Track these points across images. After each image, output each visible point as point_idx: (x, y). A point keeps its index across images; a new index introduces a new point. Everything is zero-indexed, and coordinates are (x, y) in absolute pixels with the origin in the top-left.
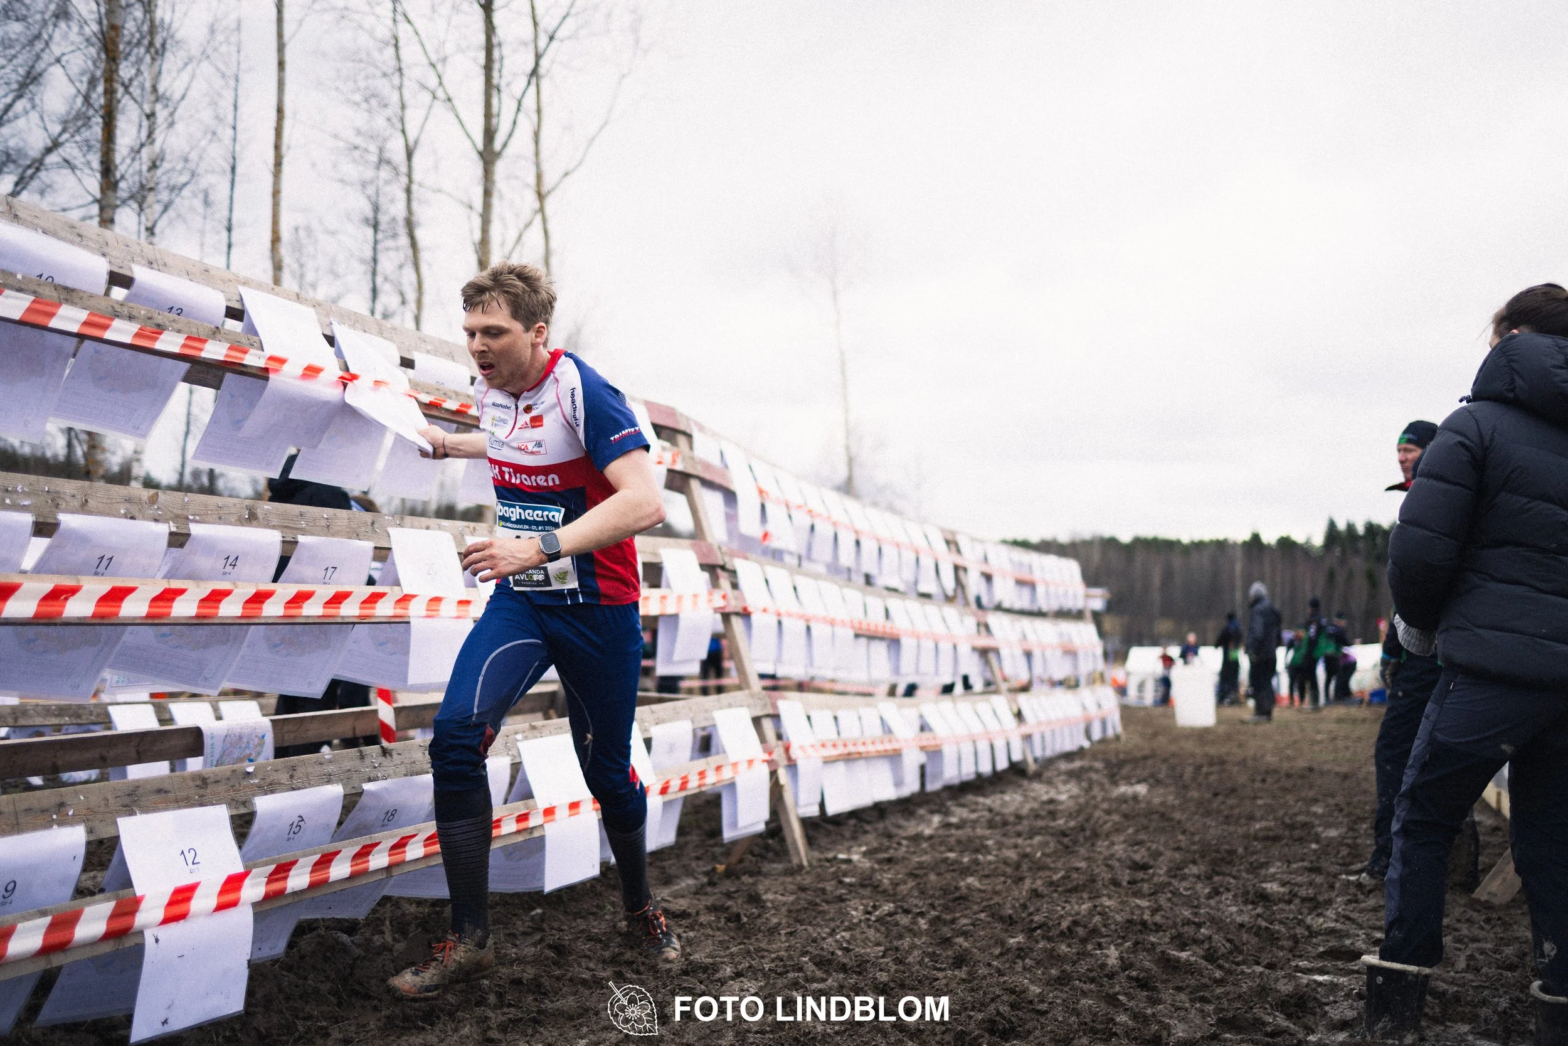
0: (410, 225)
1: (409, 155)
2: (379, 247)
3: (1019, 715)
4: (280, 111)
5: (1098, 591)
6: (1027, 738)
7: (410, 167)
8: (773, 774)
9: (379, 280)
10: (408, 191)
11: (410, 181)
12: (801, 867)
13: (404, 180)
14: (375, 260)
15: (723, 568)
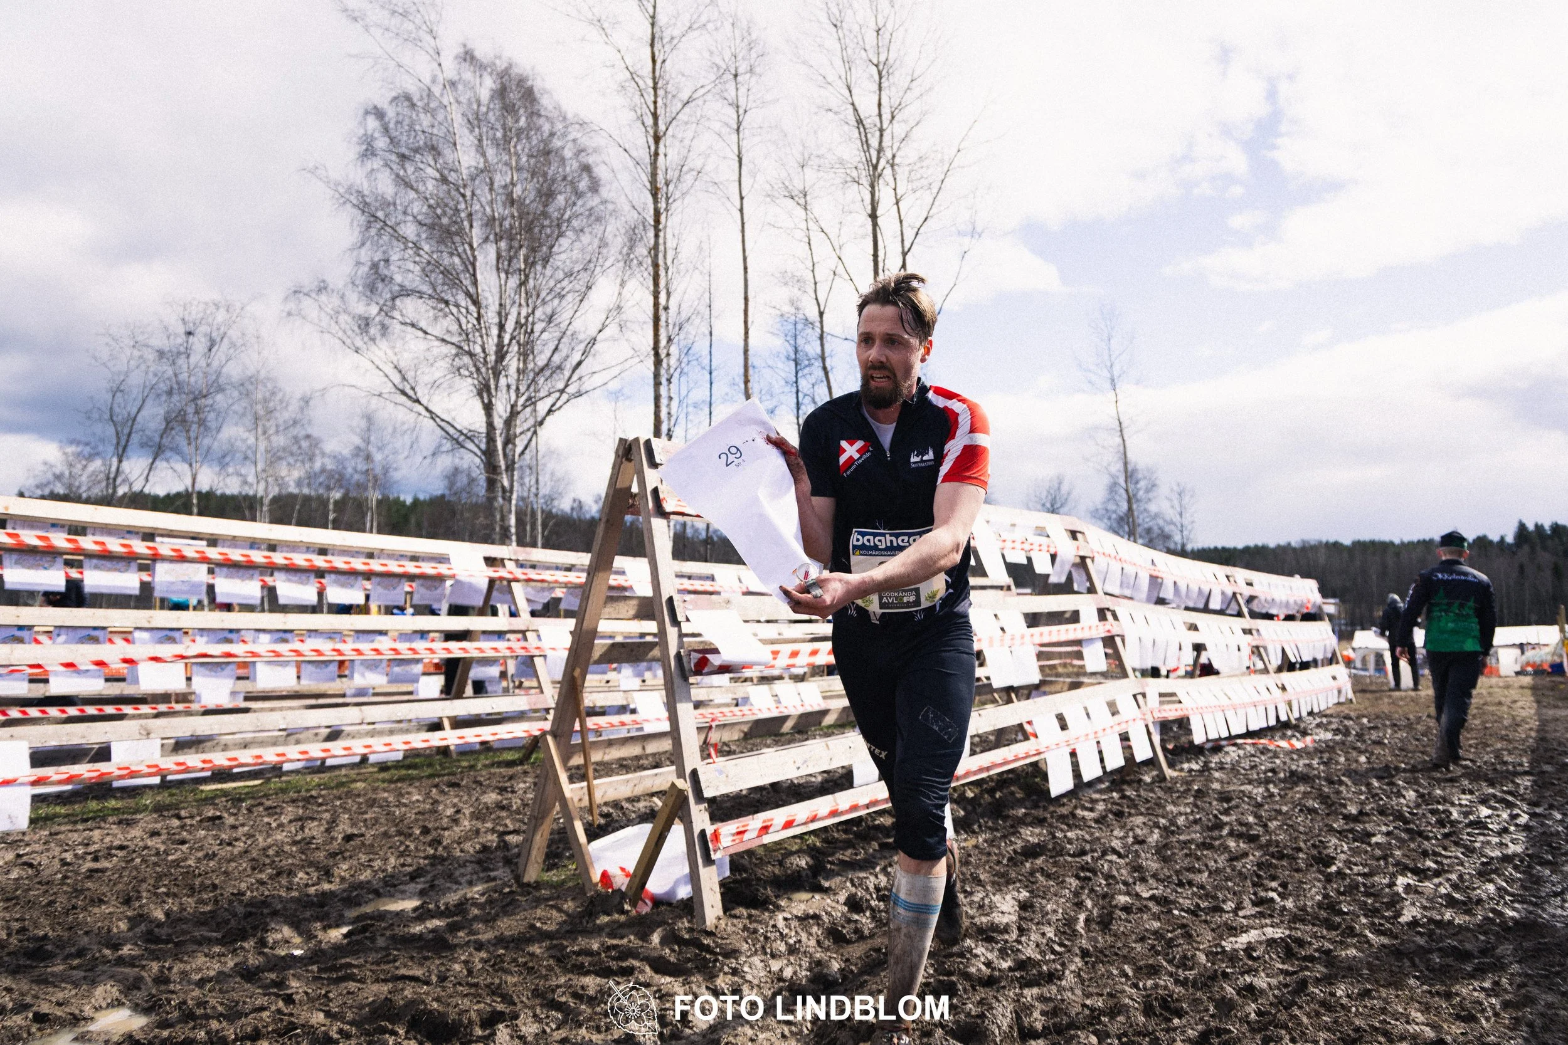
0: (823, 359)
1: (821, 314)
2: (800, 374)
3: (1284, 688)
4: (746, 299)
5: (1332, 601)
6: (1290, 704)
7: (821, 322)
8: (1147, 726)
9: (801, 395)
10: (821, 338)
11: (822, 332)
12: (1164, 779)
13: (819, 331)
14: (796, 382)
15: (1108, 609)
